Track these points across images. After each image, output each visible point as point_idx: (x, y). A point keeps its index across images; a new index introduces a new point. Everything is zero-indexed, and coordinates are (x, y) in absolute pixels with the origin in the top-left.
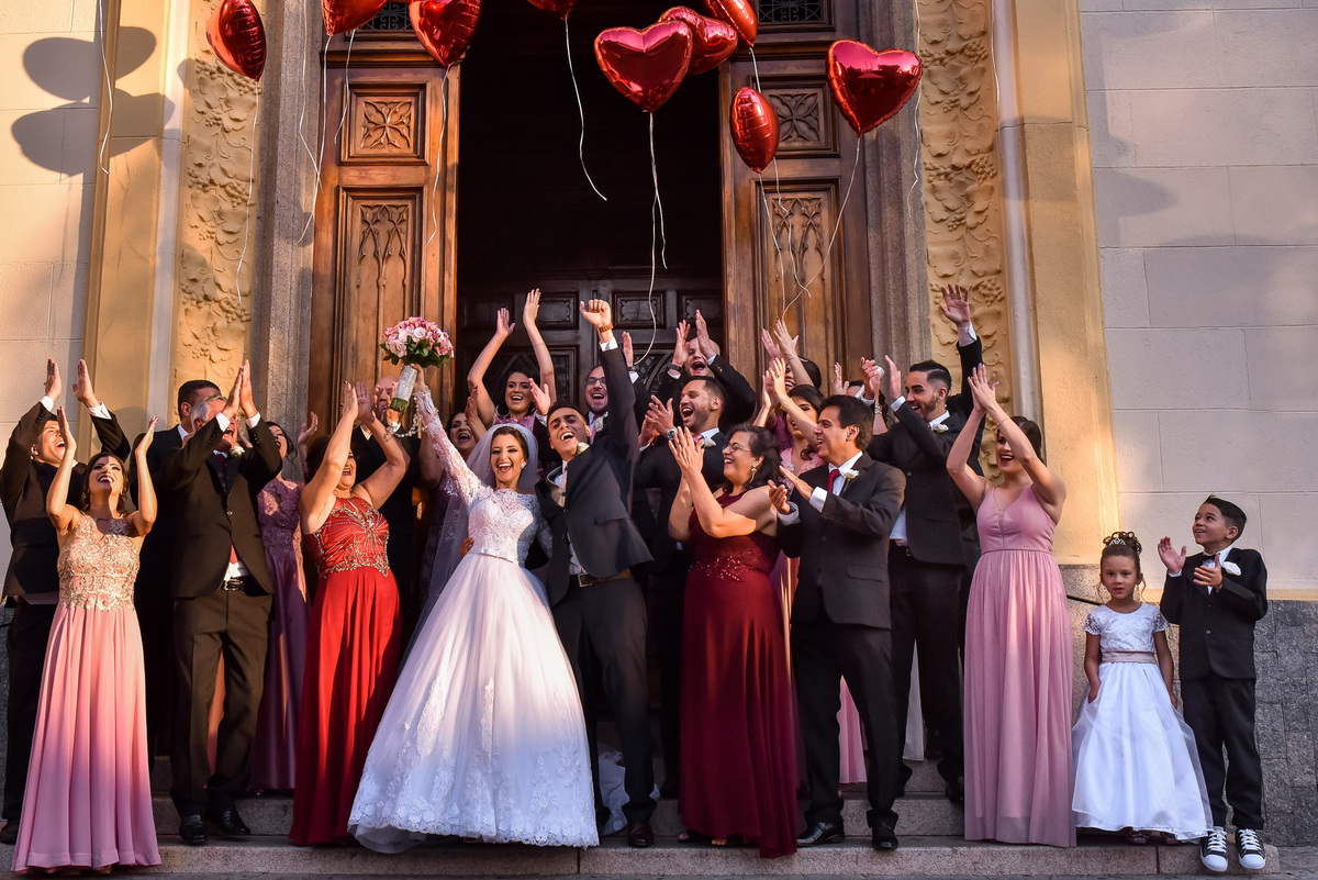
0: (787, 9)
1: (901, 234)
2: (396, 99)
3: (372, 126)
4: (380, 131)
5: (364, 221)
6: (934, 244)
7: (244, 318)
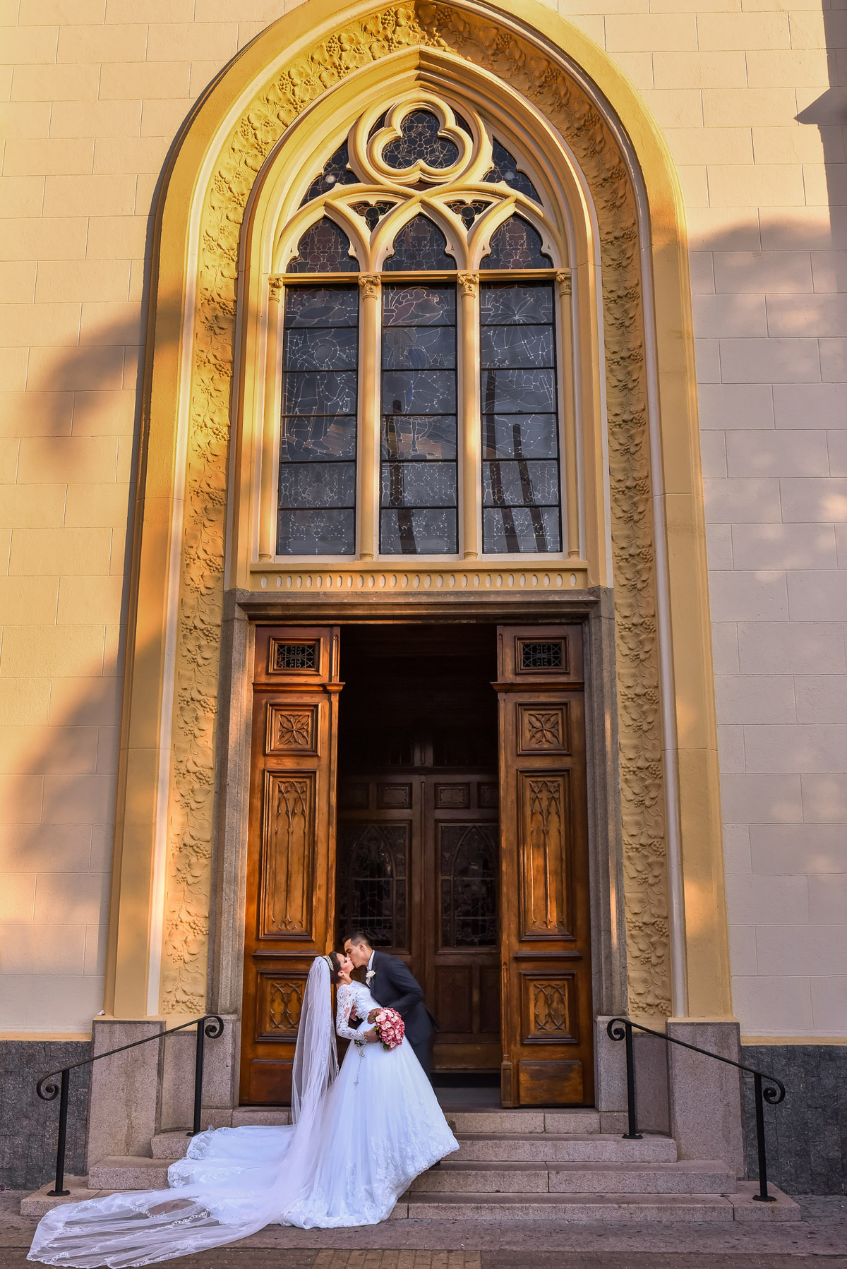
0: (540, 659)
1: (606, 810)
2: (300, 713)
3: (284, 730)
4: (290, 733)
5: (280, 791)
6: (626, 815)
7: (207, 856)
